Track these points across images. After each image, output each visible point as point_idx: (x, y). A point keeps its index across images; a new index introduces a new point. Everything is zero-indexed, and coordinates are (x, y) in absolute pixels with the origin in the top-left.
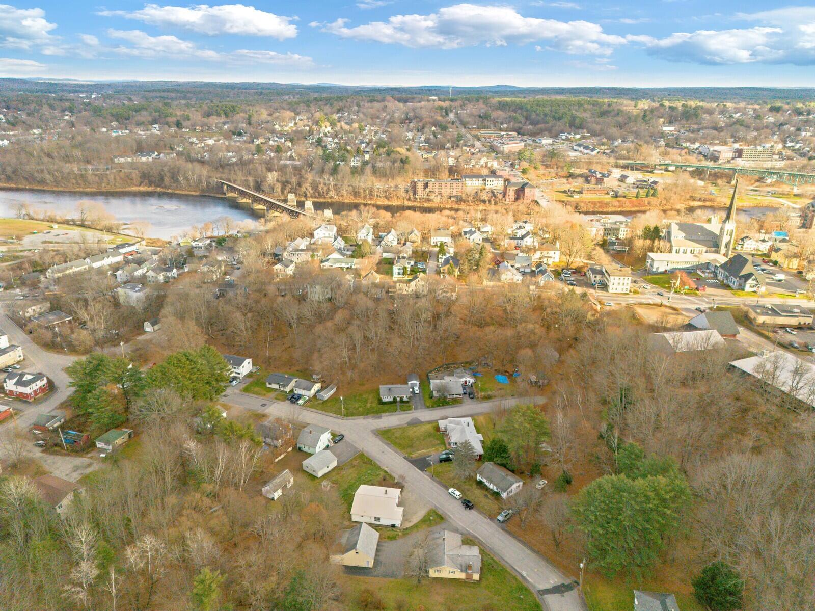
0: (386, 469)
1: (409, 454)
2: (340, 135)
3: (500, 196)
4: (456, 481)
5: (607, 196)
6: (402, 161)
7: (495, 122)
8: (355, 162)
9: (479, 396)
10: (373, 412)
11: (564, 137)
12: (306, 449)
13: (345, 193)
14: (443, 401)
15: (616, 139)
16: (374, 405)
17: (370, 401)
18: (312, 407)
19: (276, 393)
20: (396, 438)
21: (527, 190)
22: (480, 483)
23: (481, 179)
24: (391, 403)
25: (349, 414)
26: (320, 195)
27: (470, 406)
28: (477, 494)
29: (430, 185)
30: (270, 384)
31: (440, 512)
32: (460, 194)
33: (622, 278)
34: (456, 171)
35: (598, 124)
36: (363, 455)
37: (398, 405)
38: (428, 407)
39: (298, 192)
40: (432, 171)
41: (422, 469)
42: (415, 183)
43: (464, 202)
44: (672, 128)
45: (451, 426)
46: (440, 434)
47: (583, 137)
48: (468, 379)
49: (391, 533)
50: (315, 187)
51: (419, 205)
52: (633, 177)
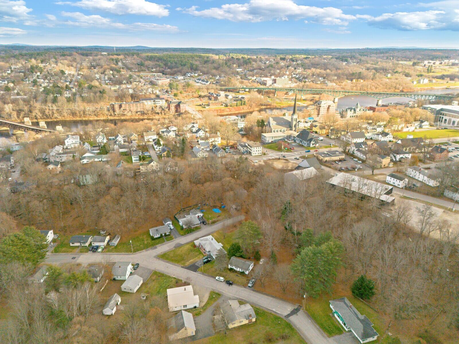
0: (174, 276)
1: (184, 264)
2: (49, 78)
3: (167, 110)
4: (218, 272)
5: (222, 106)
6: (100, 92)
7: (148, 68)
8: (67, 94)
9: (210, 222)
10: (150, 246)
11: (189, 75)
12: (119, 278)
13: (65, 114)
14: (190, 230)
15: (216, 76)
16: (149, 241)
17: (145, 240)
18: (109, 251)
19: (79, 249)
20: (172, 257)
21: (181, 105)
22: (231, 270)
23: (152, 101)
24: (159, 238)
25: (136, 250)
26: (47, 117)
27: (205, 230)
28: (232, 276)
29: (123, 106)
30: (73, 243)
31: (217, 292)
32: (142, 110)
33: (258, 148)
34: (135, 96)
35: (205, 67)
36: (156, 272)
37: (164, 238)
38: (183, 235)
39: (30, 116)
40: (121, 97)
41: (195, 271)
42: (113, 105)
43: (146, 114)
44: (241, 70)
45: (203, 243)
46: (197, 249)
47: (199, 75)
48: (199, 214)
49: (196, 312)
50: (43, 112)
51: (118, 118)
52: (231, 95)
